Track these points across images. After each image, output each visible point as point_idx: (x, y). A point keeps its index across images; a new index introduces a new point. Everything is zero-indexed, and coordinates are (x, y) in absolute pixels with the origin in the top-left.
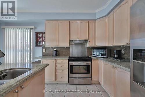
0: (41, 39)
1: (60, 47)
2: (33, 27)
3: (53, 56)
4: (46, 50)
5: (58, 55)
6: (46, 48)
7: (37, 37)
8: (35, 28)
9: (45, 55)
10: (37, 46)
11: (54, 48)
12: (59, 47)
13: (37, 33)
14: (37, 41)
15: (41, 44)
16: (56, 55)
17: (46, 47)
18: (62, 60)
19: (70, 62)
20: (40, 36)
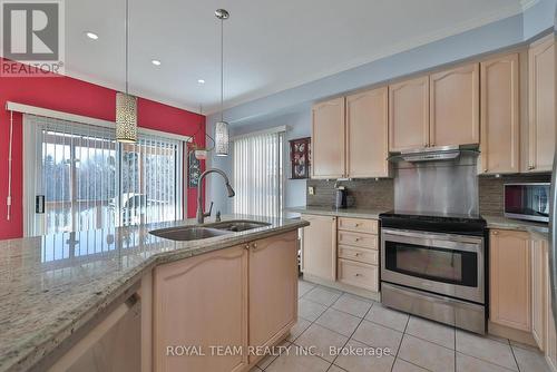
0: (303, 159)
1: (359, 180)
2: (283, 128)
3: (334, 208)
4: (318, 189)
5: (351, 207)
6: (315, 184)
7: (293, 154)
8: (290, 129)
9: (313, 205)
10: (295, 177)
11: (340, 184)
12: (354, 179)
13: (293, 143)
14: (294, 164)
15: (303, 173)
16: (344, 206)
17: (317, 180)
18: (358, 221)
19: (384, 231)
20: (301, 149)
